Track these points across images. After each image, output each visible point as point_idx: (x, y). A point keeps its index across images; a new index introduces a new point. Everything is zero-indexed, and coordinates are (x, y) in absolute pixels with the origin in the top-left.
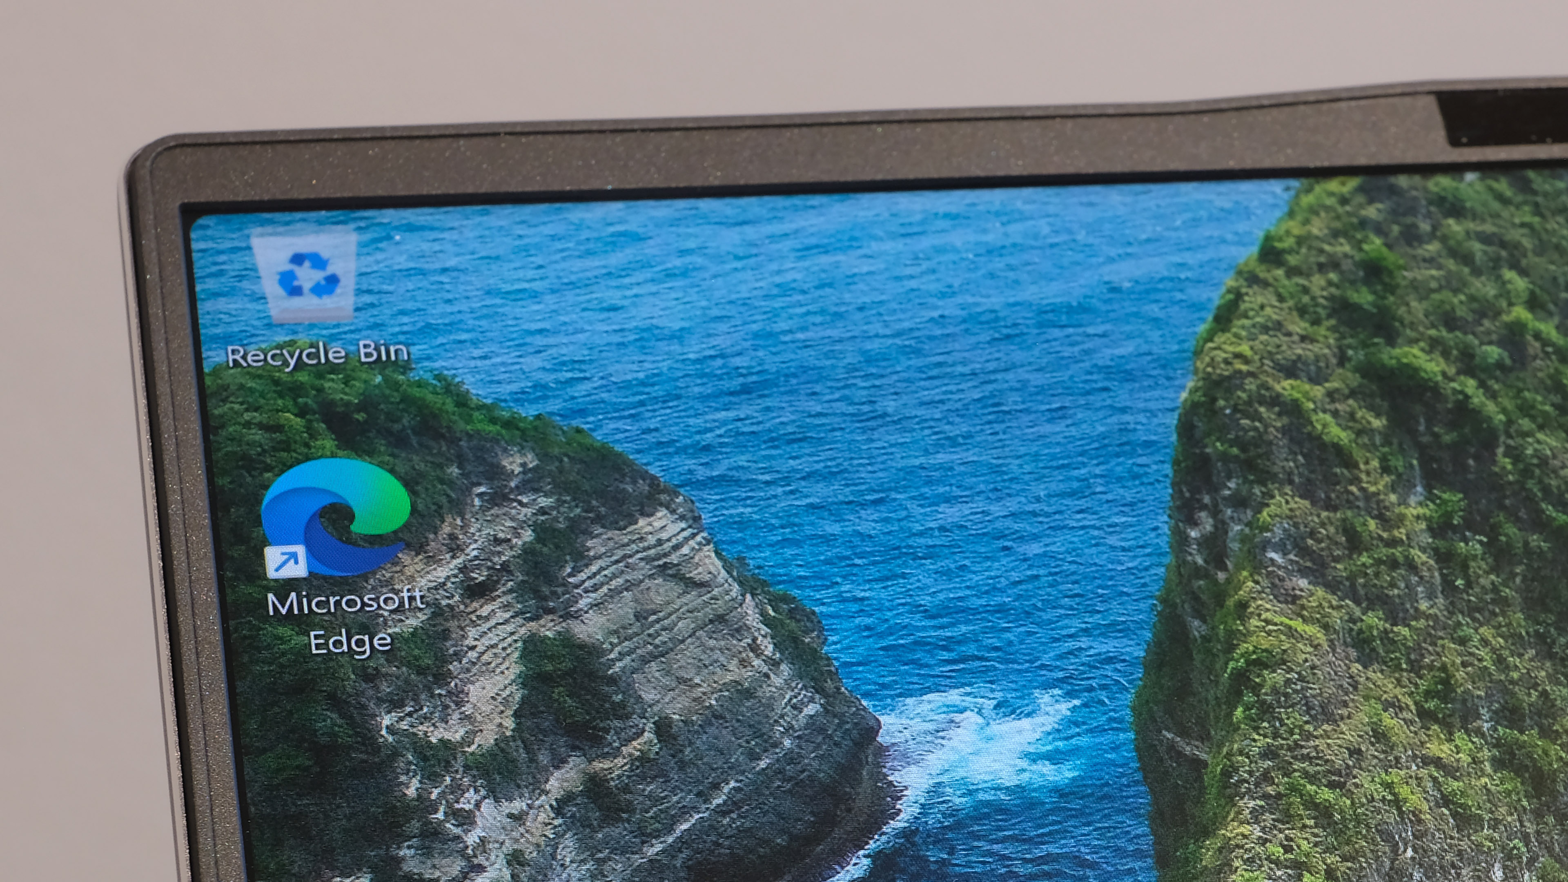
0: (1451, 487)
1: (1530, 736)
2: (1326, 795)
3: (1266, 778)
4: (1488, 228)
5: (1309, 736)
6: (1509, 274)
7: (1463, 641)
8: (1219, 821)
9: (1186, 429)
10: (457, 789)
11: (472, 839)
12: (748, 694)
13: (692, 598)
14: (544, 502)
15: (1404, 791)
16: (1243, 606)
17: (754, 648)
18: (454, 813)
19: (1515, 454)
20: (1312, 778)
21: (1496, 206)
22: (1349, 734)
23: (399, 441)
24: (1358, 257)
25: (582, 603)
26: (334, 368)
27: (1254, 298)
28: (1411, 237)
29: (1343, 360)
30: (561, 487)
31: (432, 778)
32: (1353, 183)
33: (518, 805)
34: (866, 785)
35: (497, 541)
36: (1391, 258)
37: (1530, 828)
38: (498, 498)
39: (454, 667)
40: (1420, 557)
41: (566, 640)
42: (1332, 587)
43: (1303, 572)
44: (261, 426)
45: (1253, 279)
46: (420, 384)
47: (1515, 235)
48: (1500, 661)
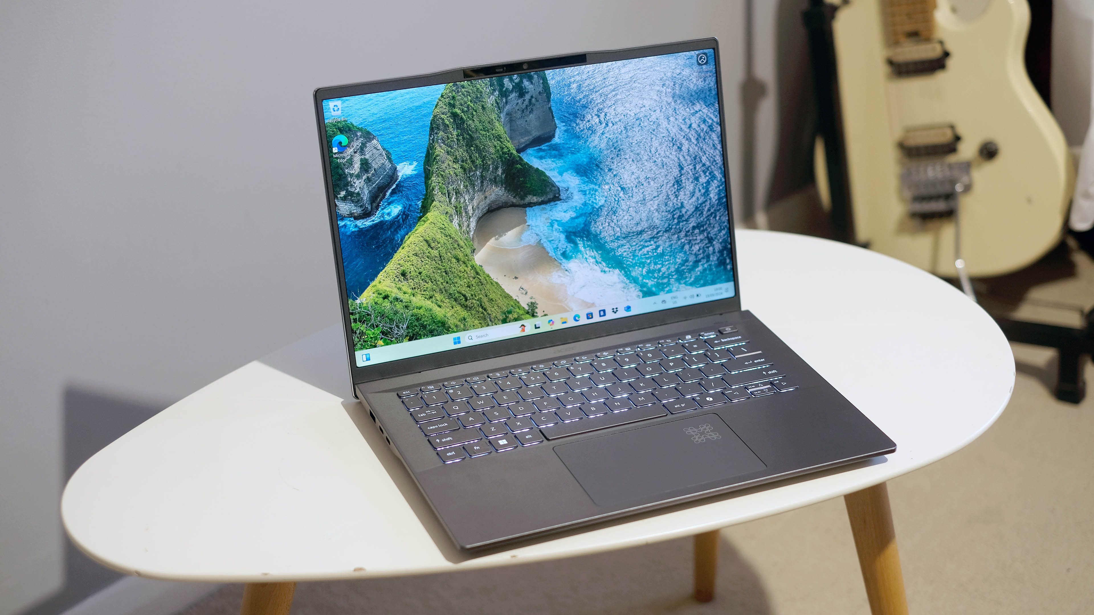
0: (459, 129)
1: (464, 164)
2: (443, 173)
3: (437, 171)
4: (467, 90)
5: (441, 165)
6: (469, 97)
7: (458, 151)
8: (431, 178)
9: (431, 123)
10: (354, 179)
11: (355, 186)
12: (384, 164)
13: (378, 152)
14: (362, 139)
15: (450, 172)
16: (436, 148)
17: (384, 158)
18: (354, 182)
19: (467, 124)
20: (441, 171)
21: (468, 86)
22: (446, 165)
23: (347, 132)
24: (452, 95)
25: (366, 153)
26: (339, 122)
27: (440, 103)
28: (458, 92)
29: (449, 111)
30: (364, 137)
31: (351, 178)
32: (452, 84)
33: (360, 181)
34: (395, 176)
35: (357, 145)
36: (456, 95)
37: (463, 176)
38: (357, 139)
39: (353, 163)
40: (455, 140)
41: (365, 158)
42: (445, 145)
43: (442, 143)
44: (332, 131)
45: (440, 100)
46: (349, 123)
47: (470, 91)
48: (462, 154)
